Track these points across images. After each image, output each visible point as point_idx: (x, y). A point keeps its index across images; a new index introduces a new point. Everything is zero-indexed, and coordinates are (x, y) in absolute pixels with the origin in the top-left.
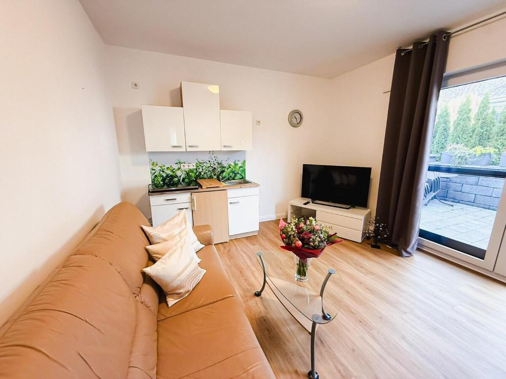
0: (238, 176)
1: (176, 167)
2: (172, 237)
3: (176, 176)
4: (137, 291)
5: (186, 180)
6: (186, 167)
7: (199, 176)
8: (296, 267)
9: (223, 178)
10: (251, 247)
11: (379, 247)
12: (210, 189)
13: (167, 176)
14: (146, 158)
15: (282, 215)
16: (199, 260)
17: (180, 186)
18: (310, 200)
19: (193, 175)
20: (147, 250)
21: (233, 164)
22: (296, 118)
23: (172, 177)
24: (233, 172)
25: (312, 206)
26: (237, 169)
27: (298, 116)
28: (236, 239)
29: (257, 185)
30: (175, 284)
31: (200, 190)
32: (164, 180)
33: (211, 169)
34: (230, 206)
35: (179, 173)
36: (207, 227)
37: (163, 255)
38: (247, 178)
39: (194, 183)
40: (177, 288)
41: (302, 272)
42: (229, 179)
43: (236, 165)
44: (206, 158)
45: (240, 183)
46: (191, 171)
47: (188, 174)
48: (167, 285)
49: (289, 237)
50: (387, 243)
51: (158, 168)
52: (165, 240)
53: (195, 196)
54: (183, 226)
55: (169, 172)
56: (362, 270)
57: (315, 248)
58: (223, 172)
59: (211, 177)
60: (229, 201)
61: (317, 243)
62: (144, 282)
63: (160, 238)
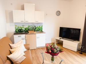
0: (40, 30)
1: (22, 27)
2: (17, 47)
3: (22, 30)
4: (5, 62)
5: (25, 31)
6: (25, 27)
7: (29, 30)
8: (51, 58)
9: (36, 30)
10: (42, 51)
11: (82, 54)
12: (31, 34)
13: (20, 29)
14: (14, 24)
15: (53, 42)
16: (24, 54)
17: (23, 33)
18: (61, 38)
19: (27, 29)
20: (10, 51)
21: (39, 26)
22: (58, 13)
23: (21, 30)
24: (39, 29)
25: (62, 40)
26: (40, 28)
27: (59, 12)
28: (39, 48)
29: (45, 33)
30: (16, 60)
31: (28, 34)
32: (19, 30)
33: (32, 28)
34: (37, 39)
35: (23, 29)
36: (29, 45)
37: (14, 52)
38: (43, 31)
39: (27, 32)
40: (16, 62)
41: (52, 60)
42: (37, 31)
43: (40, 27)
44: (31, 25)
45: (41, 32)
46: (27, 28)
47: (25, 29)
48: (14, 61)
49: (48, 49)
50: (85, 53)
51: (17, 27)
52: (15, 48)
53: (27, 35)
54: (21, 44)
55: (20, 28)
56: (75, 60)
57: (55, 53)
58: (36, 29)
59: (32, 30)
60: (37, 37)
61: (56, 52)
62: (7, 59)
63: (14, 47)
